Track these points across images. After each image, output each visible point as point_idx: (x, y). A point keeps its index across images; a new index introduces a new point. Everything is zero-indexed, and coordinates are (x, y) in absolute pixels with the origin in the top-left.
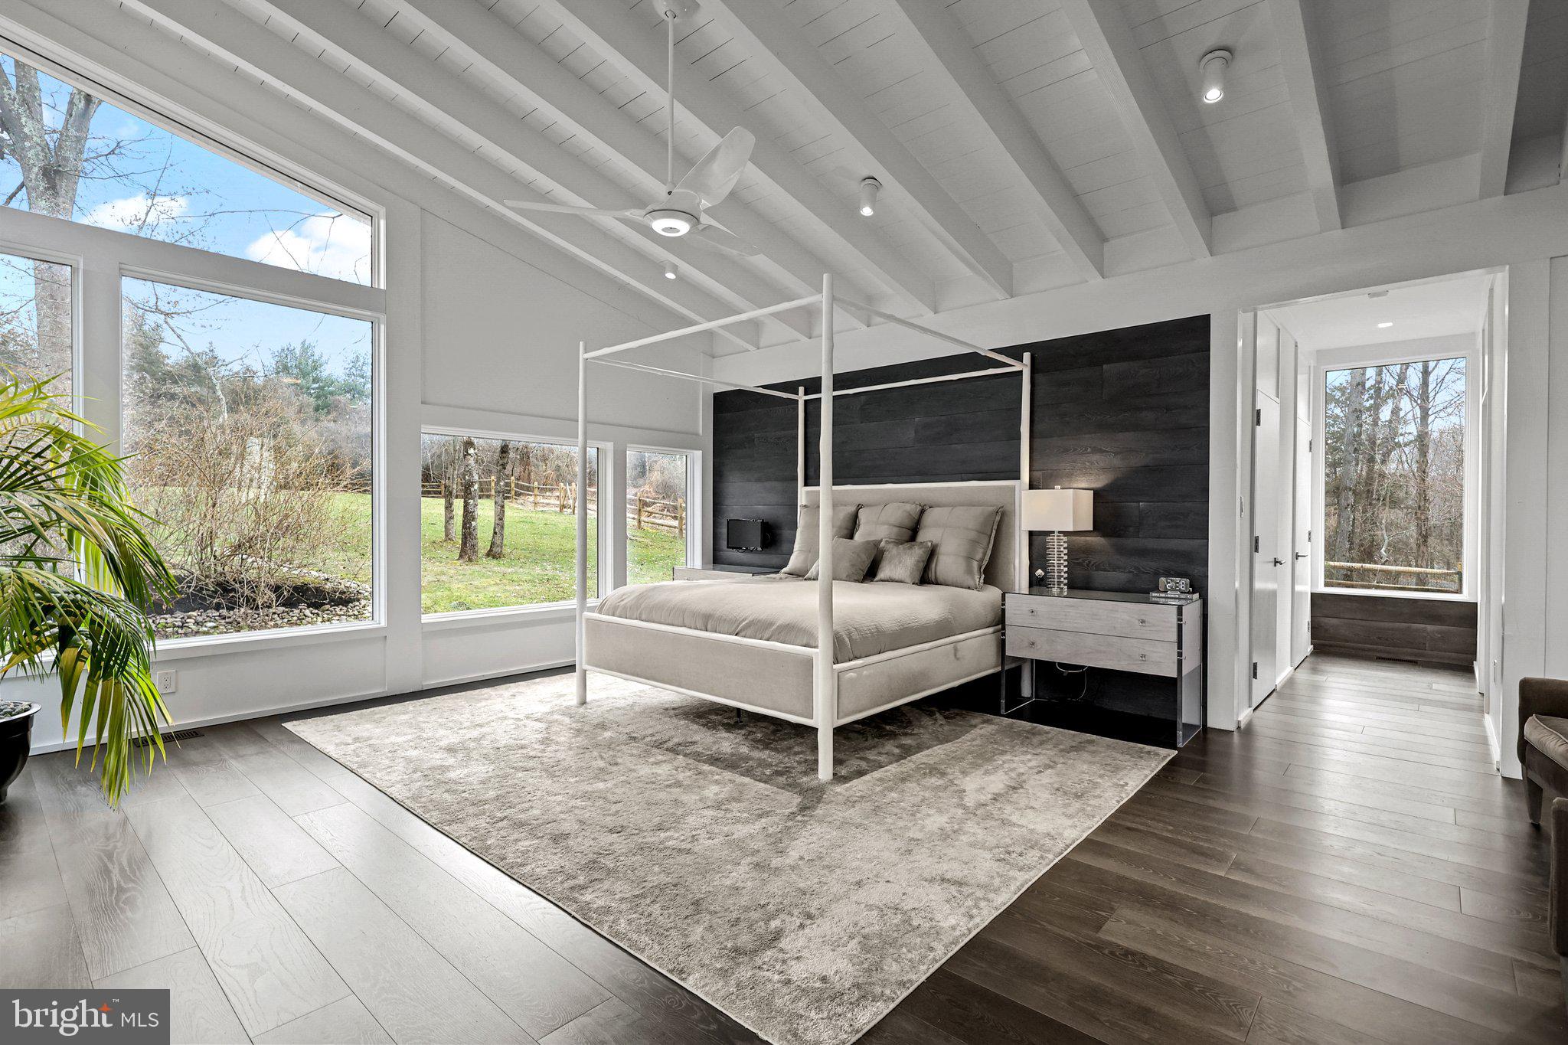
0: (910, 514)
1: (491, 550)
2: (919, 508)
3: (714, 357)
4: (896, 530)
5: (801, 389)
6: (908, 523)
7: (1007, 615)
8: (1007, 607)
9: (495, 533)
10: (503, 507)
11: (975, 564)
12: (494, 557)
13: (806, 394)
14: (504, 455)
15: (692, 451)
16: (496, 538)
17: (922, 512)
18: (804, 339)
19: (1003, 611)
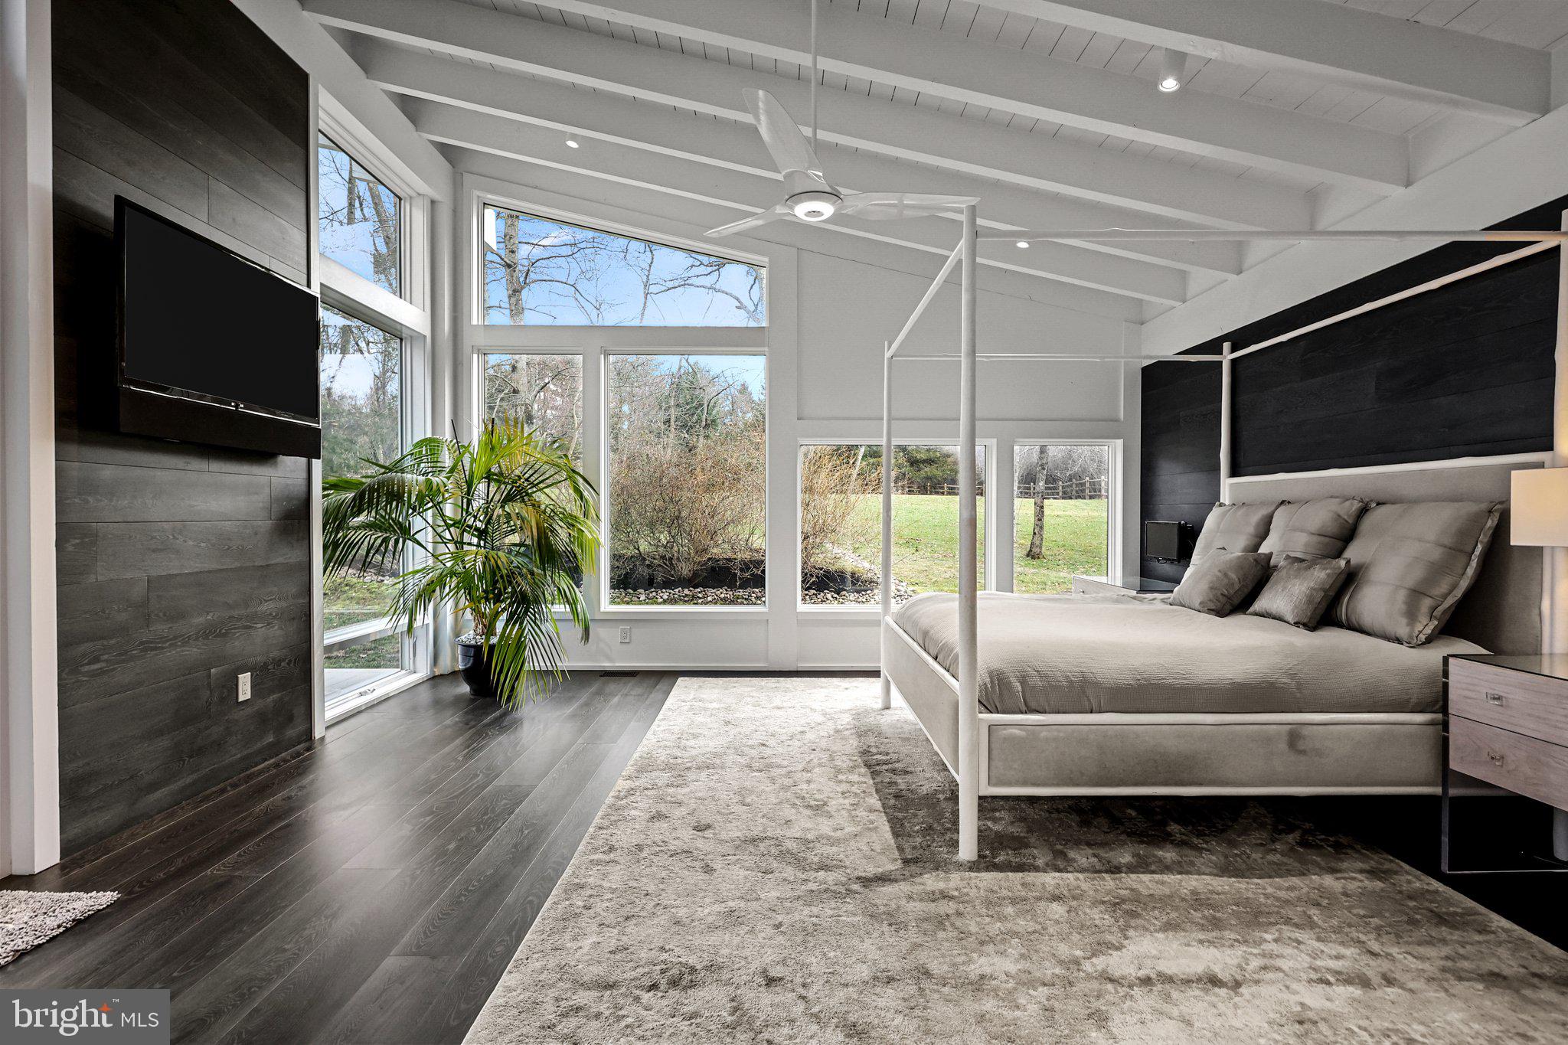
0: (1339, 516)
1: (1031, 551)
2: (1356, 505)
3: (1142, 324)
4: (1316, 539)
5: (1226, 346)
6: (1332, 528)
7: (1452, 695)
8: (1452, 680)
9: (1035, 533)
10: (1042, 507)
11: (1426, 603)
12: (1033, 558)
13: (1234, 350)
14: (1043, 455)
15: (1113, 440)
16: (1036, 538)
17: (1364, 510)
18: (1233, 277)
19: (1446, 686)
